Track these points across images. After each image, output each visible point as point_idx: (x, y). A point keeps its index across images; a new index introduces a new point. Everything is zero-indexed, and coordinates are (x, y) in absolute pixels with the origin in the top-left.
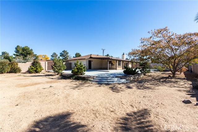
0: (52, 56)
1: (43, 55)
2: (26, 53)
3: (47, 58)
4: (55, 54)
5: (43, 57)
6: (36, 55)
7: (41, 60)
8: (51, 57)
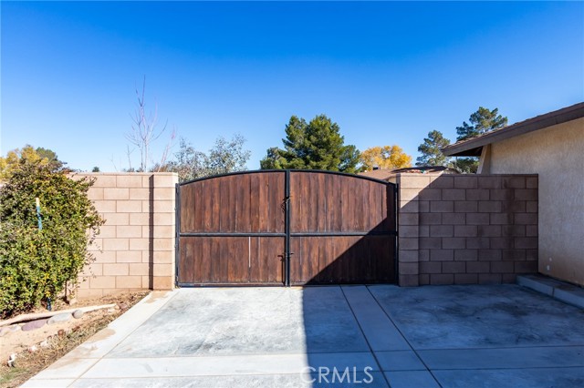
0: (420, 149)
1: (386, 149)
2: (315, 144)
3: (401, 162)
4: (435, 136)
5: (387, 155)
6: (352, 148)
7: (375, 169)
8: (421, 155)
